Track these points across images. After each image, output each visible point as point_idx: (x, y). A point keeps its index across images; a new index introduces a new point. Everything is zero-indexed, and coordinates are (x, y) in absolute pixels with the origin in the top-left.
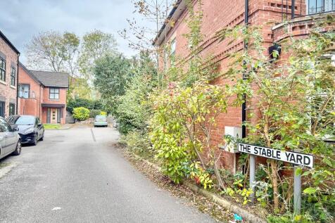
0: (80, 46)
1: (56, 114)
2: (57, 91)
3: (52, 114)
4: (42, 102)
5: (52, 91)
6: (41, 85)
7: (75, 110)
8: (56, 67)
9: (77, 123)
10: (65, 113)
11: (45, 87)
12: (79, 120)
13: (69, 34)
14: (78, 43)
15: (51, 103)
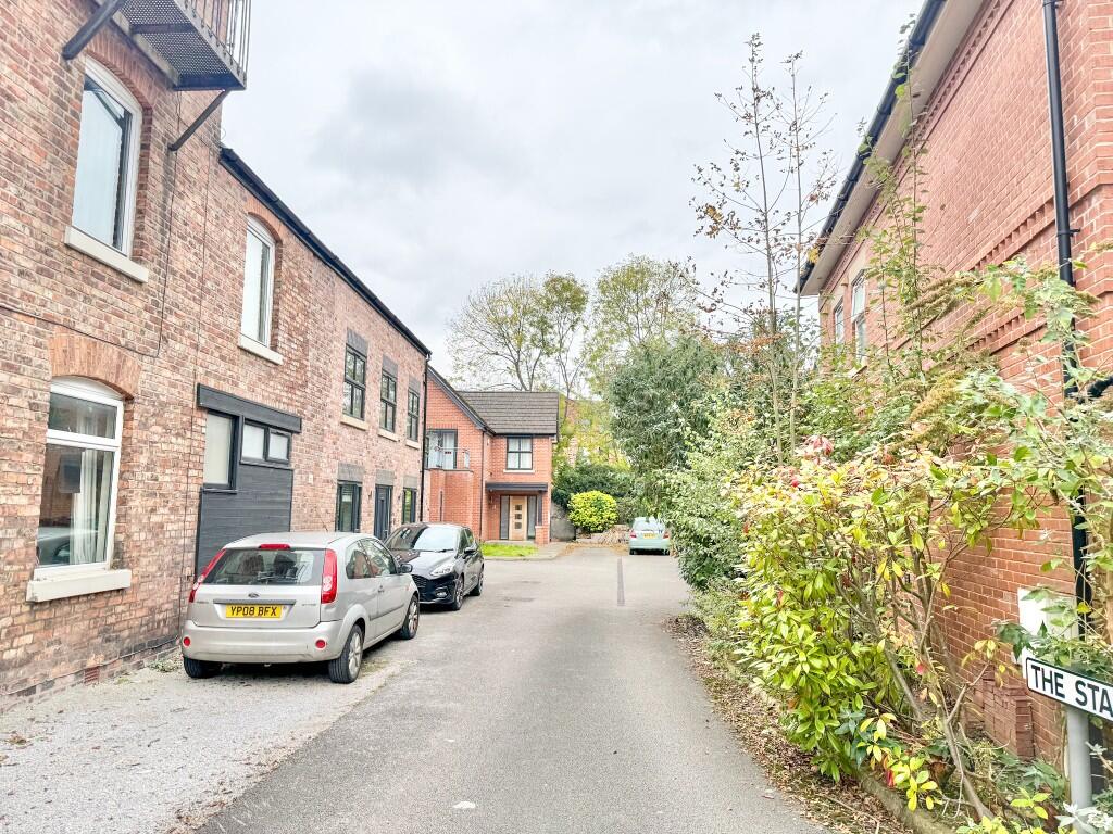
0: (589, 307)
1: (524, 512)
2: (526, 445)
3: (513, 513)
4: (487, 478)
5: (514, 445)
6: (486, 430)
7: (577, 499)
8: (525, 376)
9: (582, 539)
10: (549, 508)
11: (494, 435)
12: (587, 530)
13: (560, 279)
14: (583, 301)
15: (511, 480)
